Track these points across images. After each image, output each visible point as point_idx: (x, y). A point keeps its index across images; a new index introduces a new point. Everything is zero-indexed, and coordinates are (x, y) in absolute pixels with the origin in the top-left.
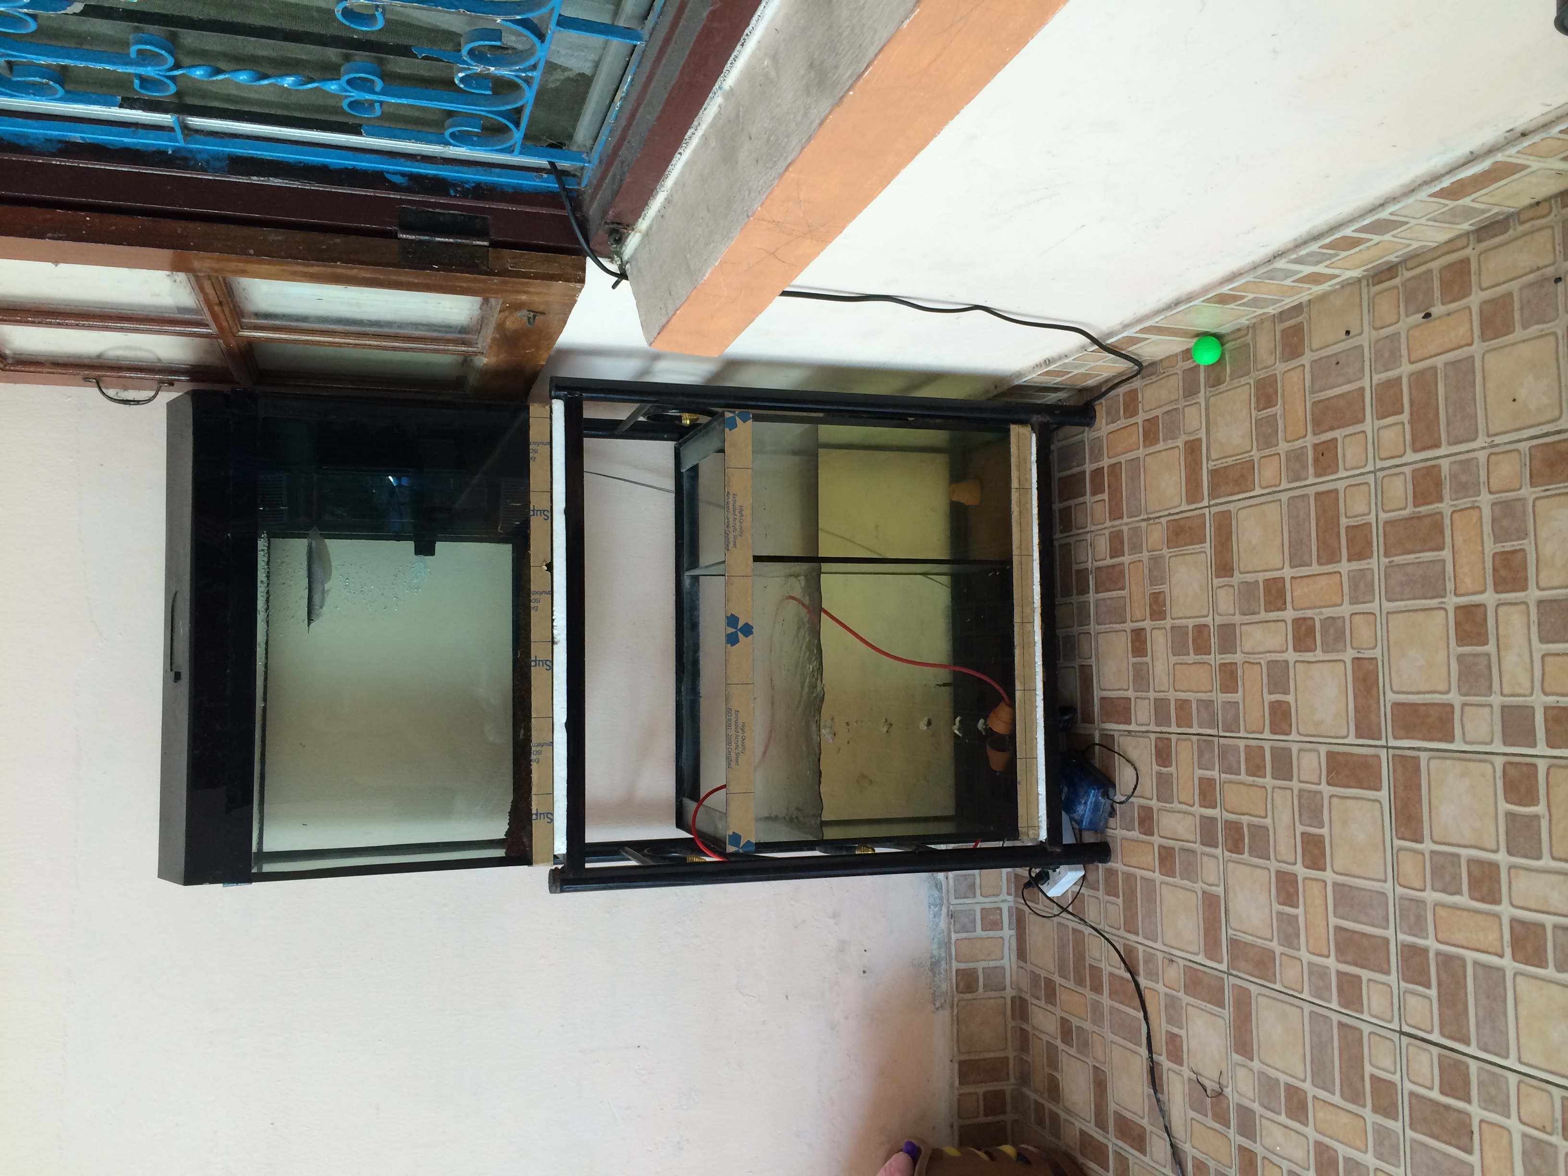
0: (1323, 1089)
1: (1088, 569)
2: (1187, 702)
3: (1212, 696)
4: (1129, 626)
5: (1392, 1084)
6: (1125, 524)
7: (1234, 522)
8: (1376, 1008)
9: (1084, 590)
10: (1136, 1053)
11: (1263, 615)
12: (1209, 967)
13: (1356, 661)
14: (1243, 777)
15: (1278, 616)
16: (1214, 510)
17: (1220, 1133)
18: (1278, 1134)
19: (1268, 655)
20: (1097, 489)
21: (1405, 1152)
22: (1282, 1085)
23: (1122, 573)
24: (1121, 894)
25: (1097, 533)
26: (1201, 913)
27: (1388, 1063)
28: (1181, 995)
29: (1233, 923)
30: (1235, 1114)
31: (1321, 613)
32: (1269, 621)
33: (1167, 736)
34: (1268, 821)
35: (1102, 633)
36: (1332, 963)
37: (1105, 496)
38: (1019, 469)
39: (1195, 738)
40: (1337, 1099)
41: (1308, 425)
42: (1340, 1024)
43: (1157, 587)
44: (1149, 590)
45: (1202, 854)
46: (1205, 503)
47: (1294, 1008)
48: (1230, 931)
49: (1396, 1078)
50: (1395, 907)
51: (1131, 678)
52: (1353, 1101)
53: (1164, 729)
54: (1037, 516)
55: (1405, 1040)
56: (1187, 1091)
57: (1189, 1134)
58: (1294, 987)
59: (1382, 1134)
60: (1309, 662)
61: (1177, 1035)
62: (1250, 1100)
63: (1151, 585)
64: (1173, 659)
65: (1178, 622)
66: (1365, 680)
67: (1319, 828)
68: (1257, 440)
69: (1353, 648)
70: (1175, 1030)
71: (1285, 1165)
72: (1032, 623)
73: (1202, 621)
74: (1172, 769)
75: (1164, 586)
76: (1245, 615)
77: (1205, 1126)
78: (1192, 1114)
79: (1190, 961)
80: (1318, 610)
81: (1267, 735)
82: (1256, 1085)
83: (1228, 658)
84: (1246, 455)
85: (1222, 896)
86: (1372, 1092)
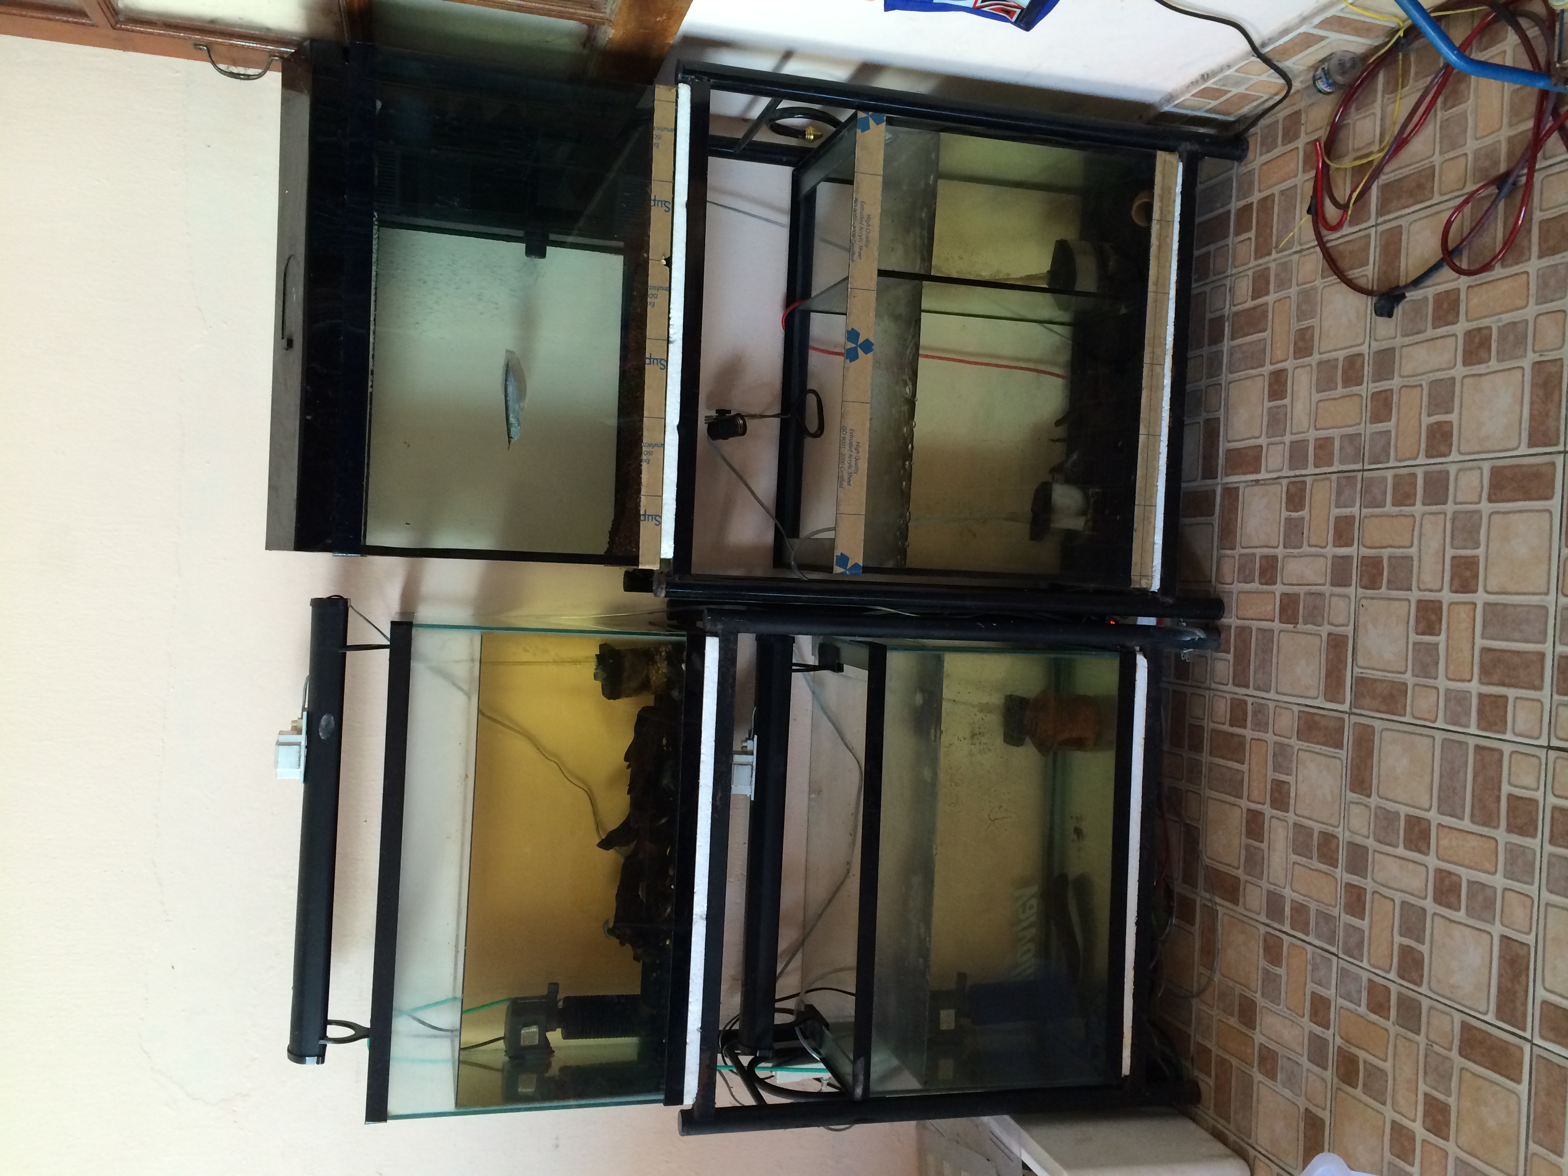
0: (1451, 816)
1: (1224, 316)
2: (1329, 440)
3: (1360, 429)
4: (1268, 368)
5: (1534, 802)
6: (1272, 261)
7: (1404, 237)
8: (1520, 726)
9: (1217, 338)
10: (1234, 805)
11: (1430, 333)
12: (1328, 709)
13: (1537, 365)
14: (1389, 508)
15: (1448, 331)
16: (1380, 228)
17: (1326, 873)
18: (1393, 866)
19: (1431, 375)
20: (1243, 226)
21: (1541, 869)
22: (1402, 818)
23: (1264, 314)
24: (1232, 650)
25: (1237, 276)
26: (1324, 656)
27: (1528, 780)
28: (1293, 740)
29: (1361, 661)
30: (1345, 853)
31: (1500, 320)
32: (1437, 338)
33: (1301, 479)
34: (1413, 551)
35: (1235, 381)
36: (1475, 687)
37: (1252, 234)
38: (1162, 200)
39: (1334, 476)
40: (1466, 824)
41: (1505, 117)
42: (1477, 747)
43: (1305, 322)
44: (1296, 326)
45: (1331, 595)
46: (1372, 222)
47: (1425, 738)
48: (1356, 669)
49: (1539, 795)
50: (1555, 619)
51: (1265, 424)
52: (1485, 824)
53: (1298, 472)
54: (1177, 252)
55: (1552, 754)
56: (1291, 835)
57: (1289, 877)
58: (1426, 716)
59: (1514, 854)
60: (1480, 375)
61: (1283, 782)
62: (1365, 837)
63: (1298, 321)
64: (1316, 397)
65: (1325, 357)
66: (1545, 383)
67: (1474, 549)
68: (1441, 142)
69: (1534, 351)
70: (1283, 777)
71: (1398, 897)
72: (1162, 365)
73: (1356, 350)
74: (1305, 513)
75: (1314, 320)
76: (1408, 335)
77: (1310, 869)
78: (1294, 858)
79: (1307, 706)
80: (1497, 317)
81: (1421, 460)
82: (1372, 820)
83: (1384, 385)
84: (1426, 161)
85: (1351, 635)
86: (1508, 812)
